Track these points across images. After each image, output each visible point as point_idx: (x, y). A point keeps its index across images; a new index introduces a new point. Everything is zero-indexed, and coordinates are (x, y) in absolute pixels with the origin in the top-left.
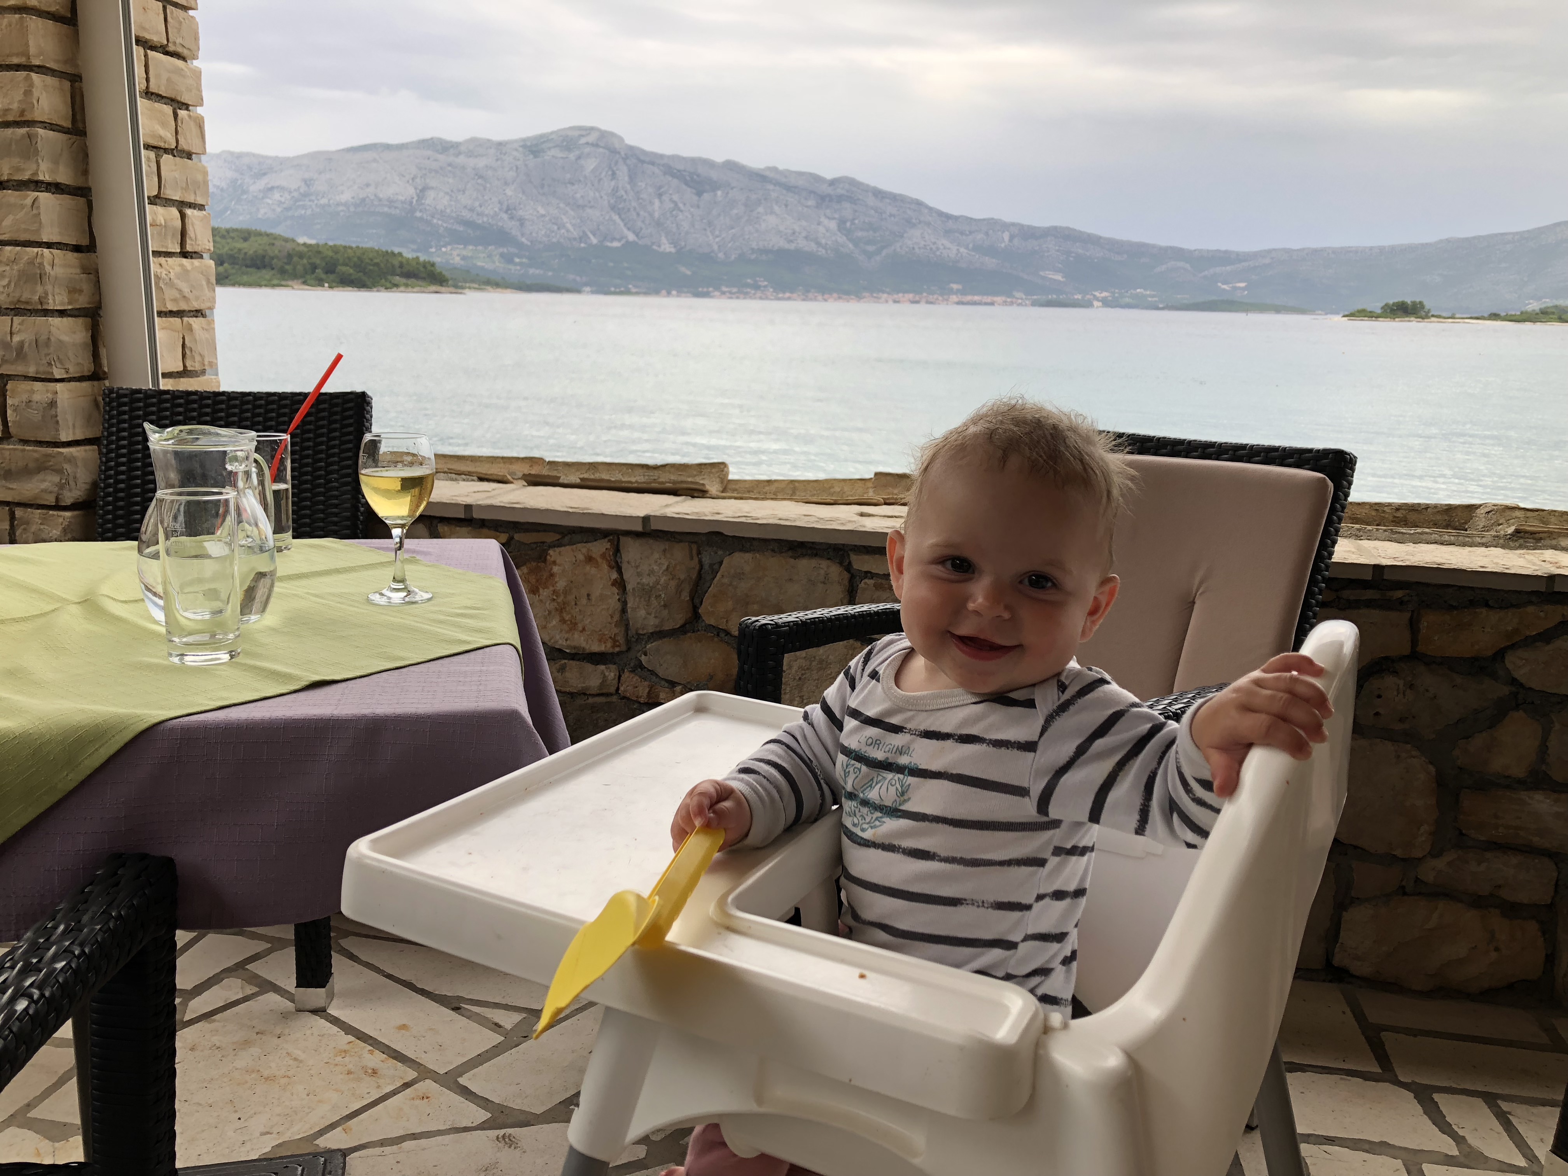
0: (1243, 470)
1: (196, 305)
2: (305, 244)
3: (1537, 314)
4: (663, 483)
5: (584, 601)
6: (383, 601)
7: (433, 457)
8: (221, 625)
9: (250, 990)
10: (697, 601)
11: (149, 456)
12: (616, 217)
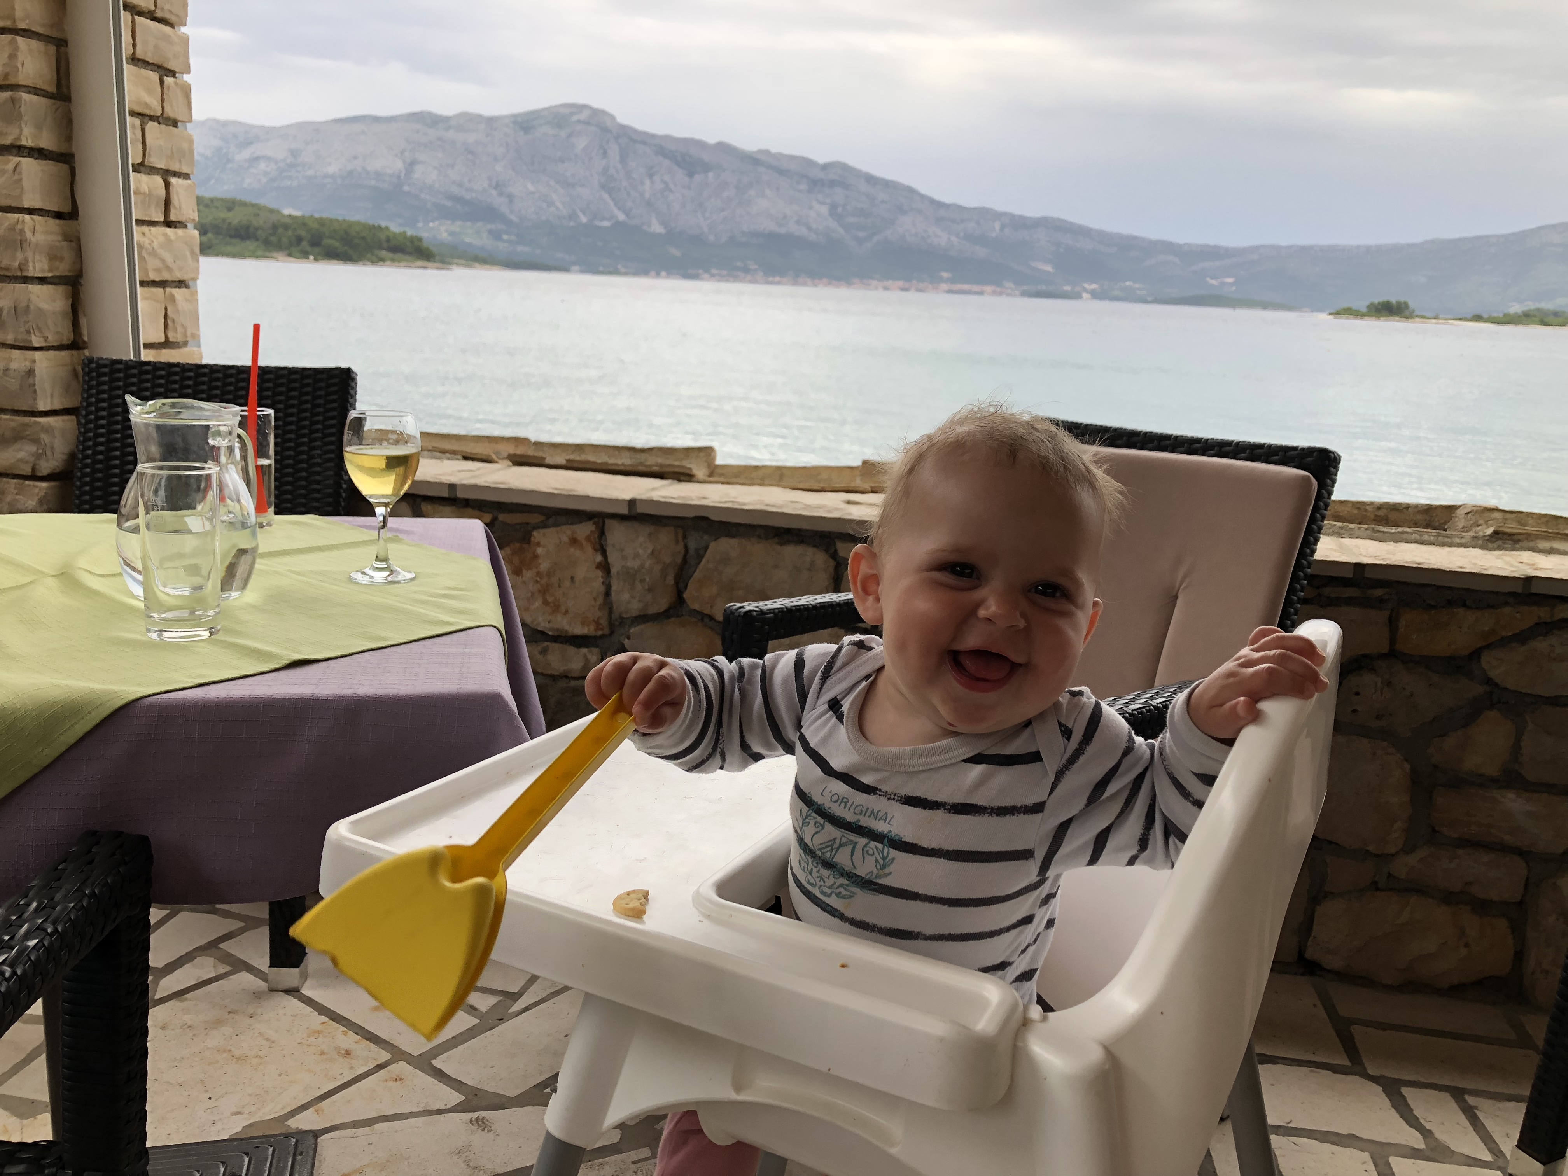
0: (1230, 467)
1: (179, 276)
2: (290, 216)
3: (1519, 316)
4: (650, 466)
5: (567, 583)
6: (365, 580)
7: (418, 436)
8: (202, 602)
9: (223, 969)
10: (681, 585)
11: (130, 428)
12: (606, 196)
